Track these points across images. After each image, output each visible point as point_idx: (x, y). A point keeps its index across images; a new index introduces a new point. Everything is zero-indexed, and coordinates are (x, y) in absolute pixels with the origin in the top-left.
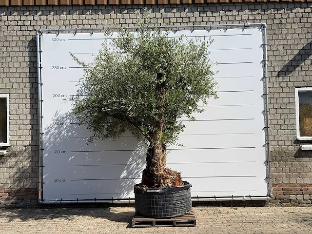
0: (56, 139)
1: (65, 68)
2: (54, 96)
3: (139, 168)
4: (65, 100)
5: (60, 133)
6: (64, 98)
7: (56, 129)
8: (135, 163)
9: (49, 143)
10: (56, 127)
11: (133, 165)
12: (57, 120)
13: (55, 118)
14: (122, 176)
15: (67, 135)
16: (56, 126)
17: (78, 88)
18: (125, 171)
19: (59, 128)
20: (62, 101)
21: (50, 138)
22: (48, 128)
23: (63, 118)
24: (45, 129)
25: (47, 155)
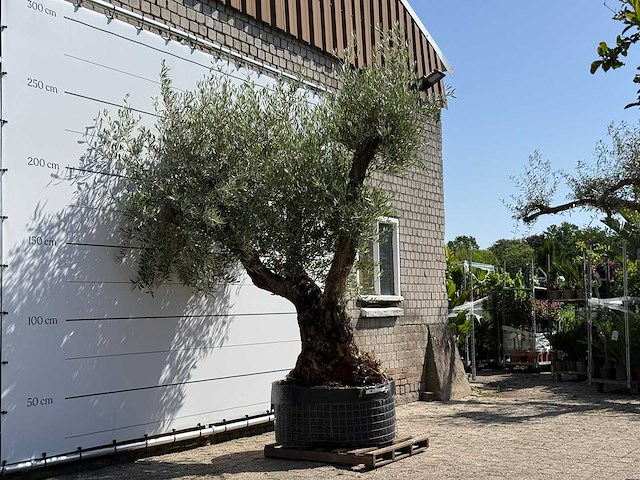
0: (35, 283)
1: (54, 89)
2: (32, 161)
3: (189, 358)
4: (56, 177)
5: (44, 267)
6: (54, 171)
7: (34, 256)
8: (183, 347)
9: (19, 295)
10: (36, 251)
11: (179, 352)
12: (39, 229)
13: (35, 225)
14: (163, 377)
15: (60, 274)
16: (35, 247)
17: (83, 150)
18: (168, 367)
19: (43, 252)
20: (51, 179)
21: (21, 281)
22: (18, 250)
23: (51, 227)
24: (11, 254)
25: (13, 328)
